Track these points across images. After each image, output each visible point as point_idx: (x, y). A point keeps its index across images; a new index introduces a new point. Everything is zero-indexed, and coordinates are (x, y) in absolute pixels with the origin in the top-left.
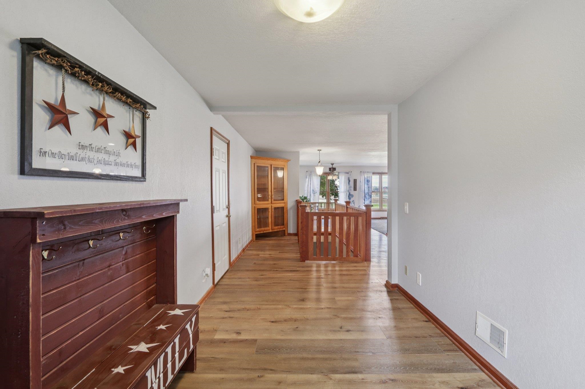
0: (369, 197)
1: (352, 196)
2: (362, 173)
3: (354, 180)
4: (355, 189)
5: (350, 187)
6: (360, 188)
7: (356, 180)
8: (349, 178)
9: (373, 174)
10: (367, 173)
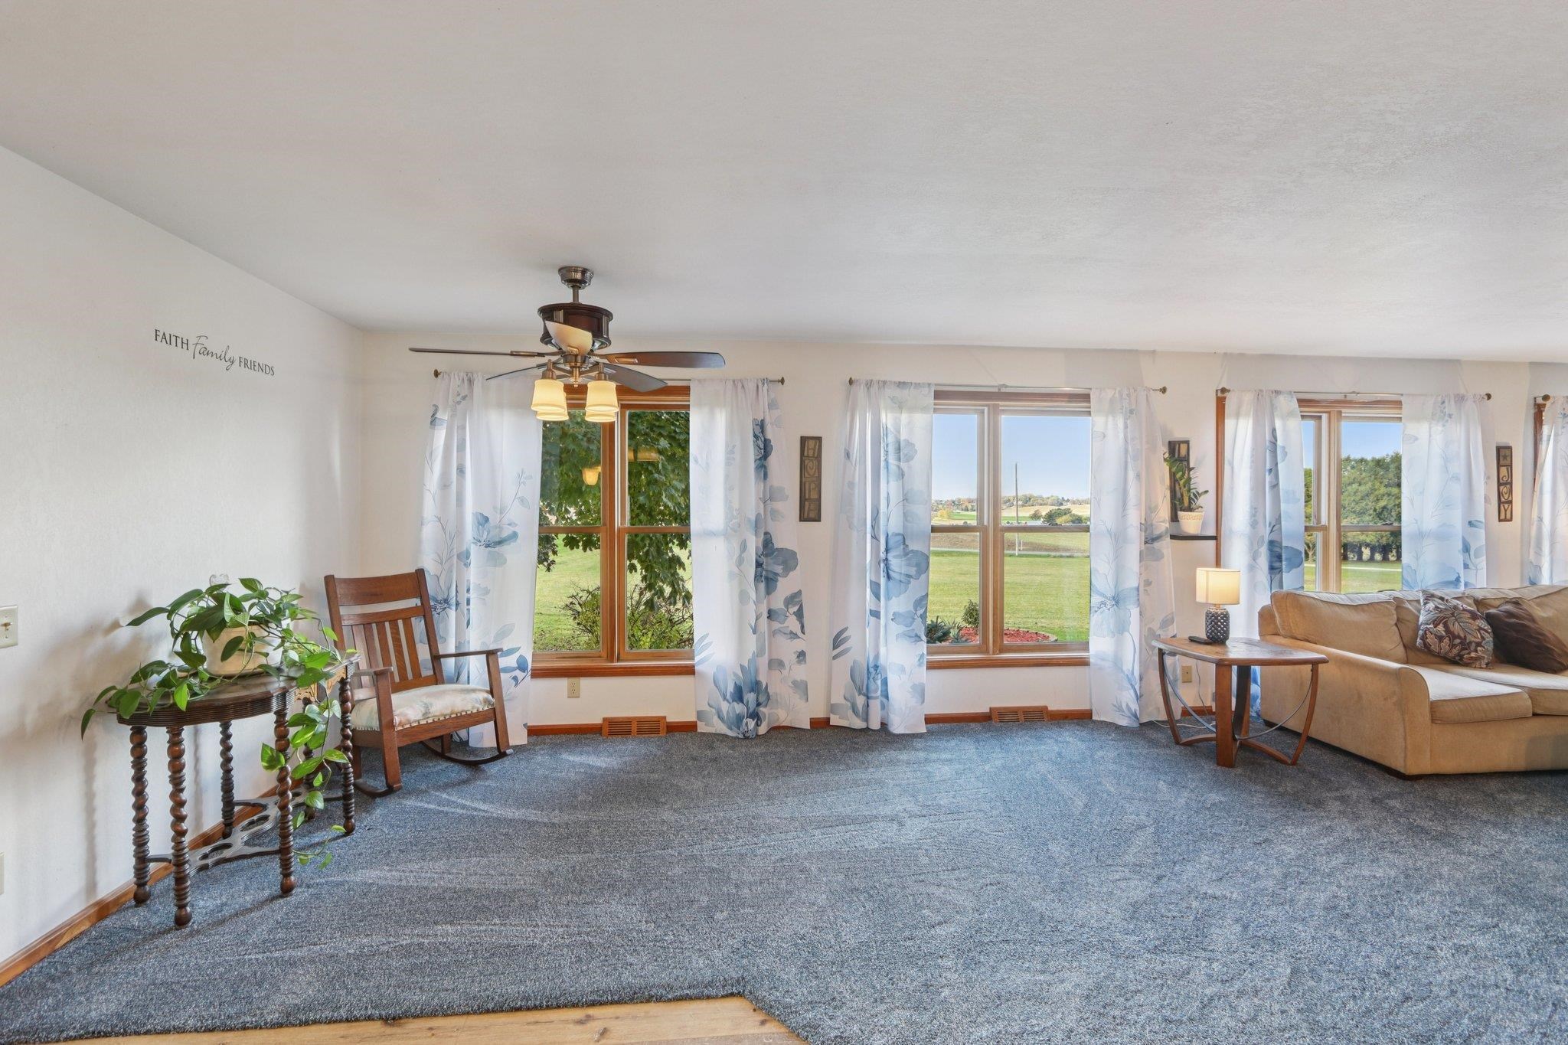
0: (913, 571)
1: (789, 560)
2: (861, 391)
3: (804, 440)
4: (810, 510)
5: (769, 497)
6: (846, 502)
7: (818, 440)
8: (762, 425)
9: (935, 398)
10: (898, 393)
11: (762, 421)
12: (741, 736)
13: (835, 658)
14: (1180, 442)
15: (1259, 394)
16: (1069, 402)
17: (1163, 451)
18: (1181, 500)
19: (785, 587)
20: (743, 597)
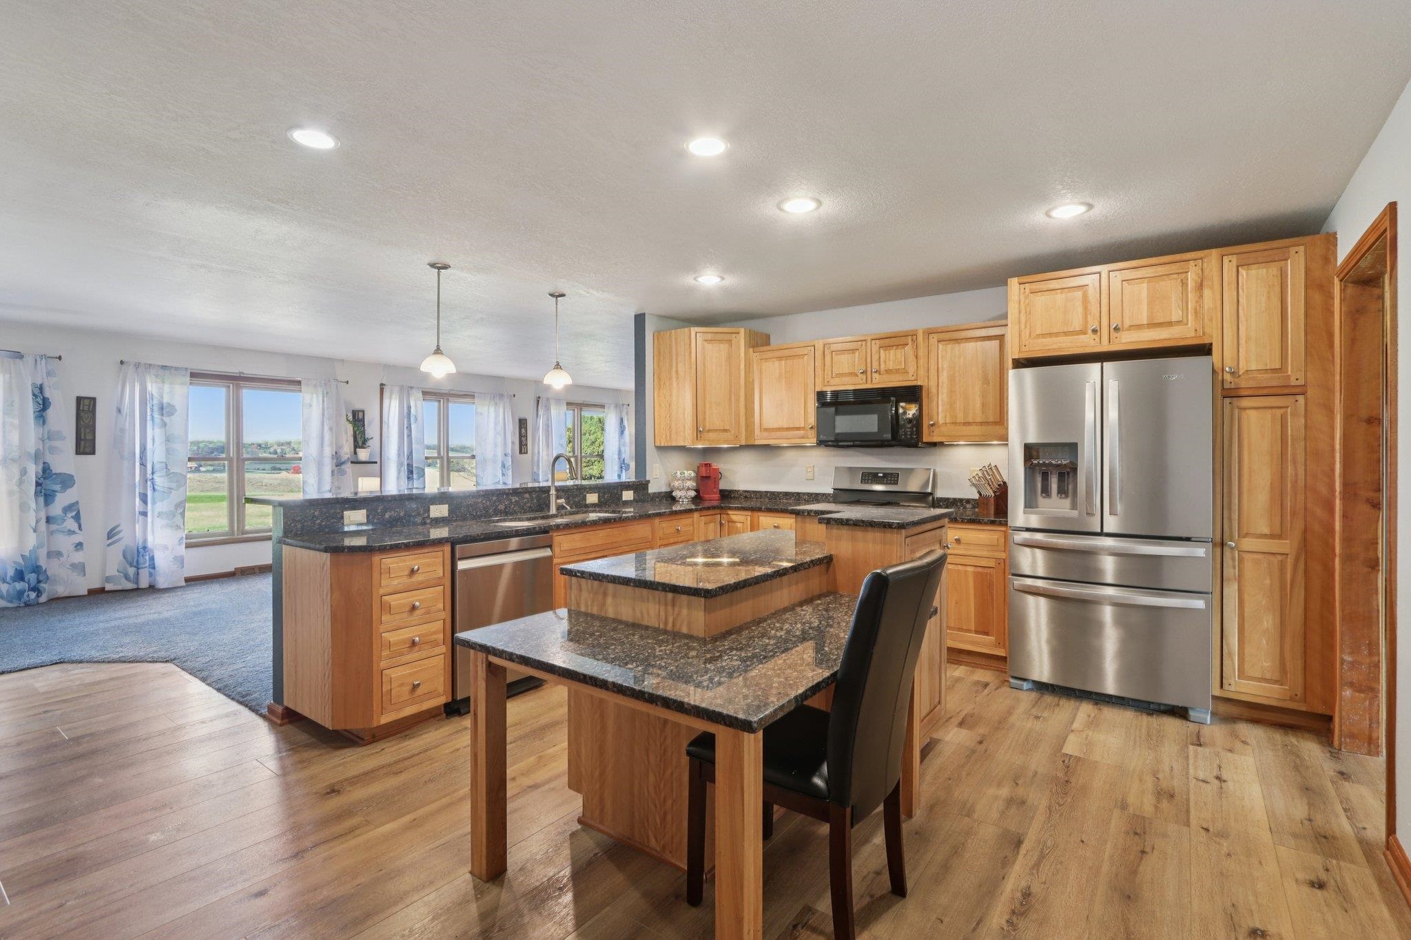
0: (173, 485)
1: (67, 481)
2: (130, 369)
3: (79, 400)
4: (85, 444)
5: (49, 438)
6: (118, 440)
7: (94, 399)
8: (41, 388)
9: (191, 377)
10: (161, 372)
11: (41, 385)
12: (22, 605)
13: (109, 545)
14: (358, 411)
15: (402, 388)
16: (289, 385)
17: (345, 414)
18: (360, 441)
19: (62, 499)
20: (23, 507)
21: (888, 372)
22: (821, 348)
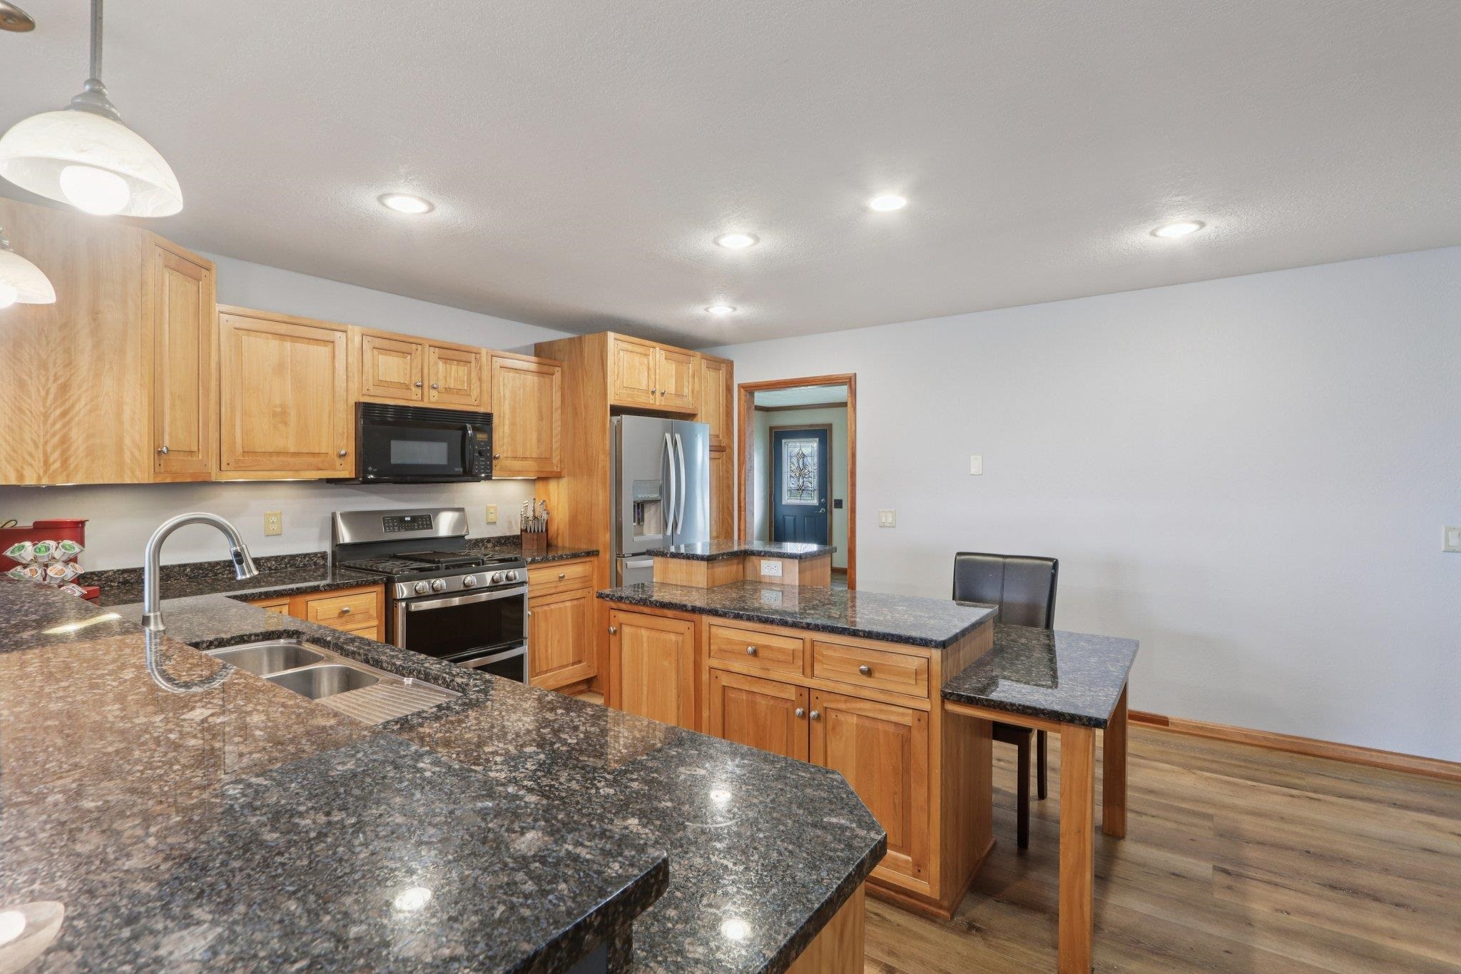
21: (448, 390)
22: (357, 339)
